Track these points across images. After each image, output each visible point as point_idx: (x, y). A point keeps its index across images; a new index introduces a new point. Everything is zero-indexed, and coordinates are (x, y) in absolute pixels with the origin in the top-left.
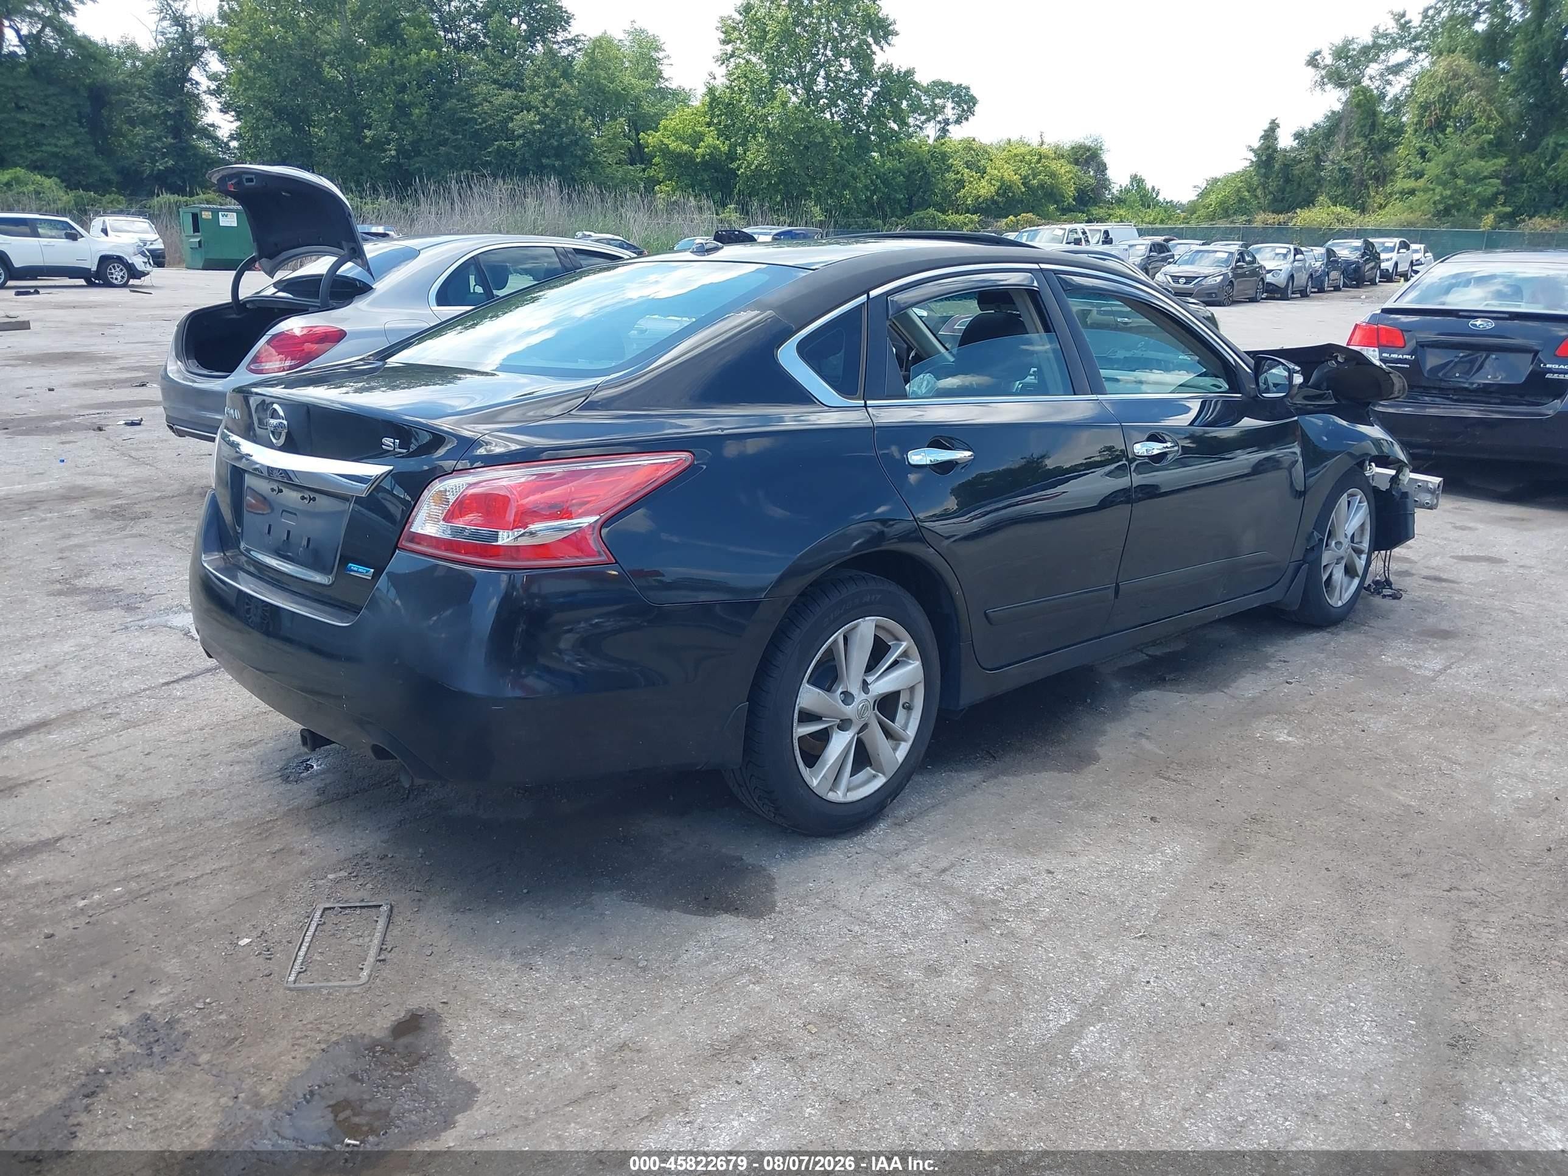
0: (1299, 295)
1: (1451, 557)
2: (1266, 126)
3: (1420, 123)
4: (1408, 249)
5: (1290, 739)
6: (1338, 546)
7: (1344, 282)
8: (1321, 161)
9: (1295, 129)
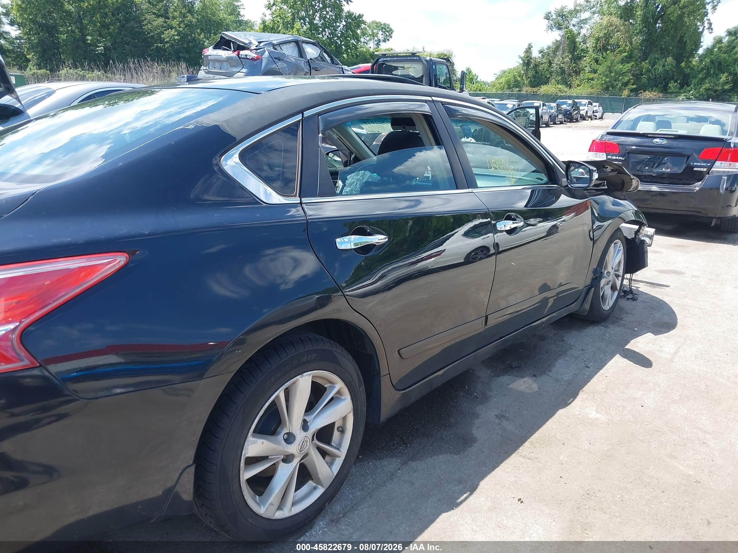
0: (544, 126)
1: (655, 271)
2: (527, 47)
3: (596, 46)
4: (592, 105)
5: (598, 416)
6: (608, 274)
7: (565, 120)
8: (552, 63)
9: (539, 48)
